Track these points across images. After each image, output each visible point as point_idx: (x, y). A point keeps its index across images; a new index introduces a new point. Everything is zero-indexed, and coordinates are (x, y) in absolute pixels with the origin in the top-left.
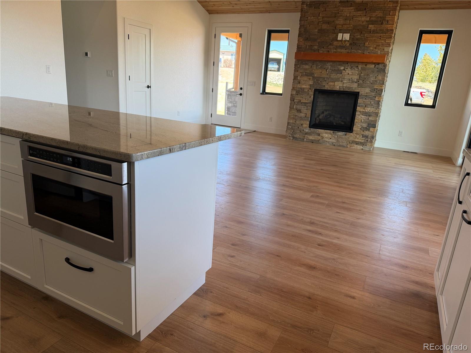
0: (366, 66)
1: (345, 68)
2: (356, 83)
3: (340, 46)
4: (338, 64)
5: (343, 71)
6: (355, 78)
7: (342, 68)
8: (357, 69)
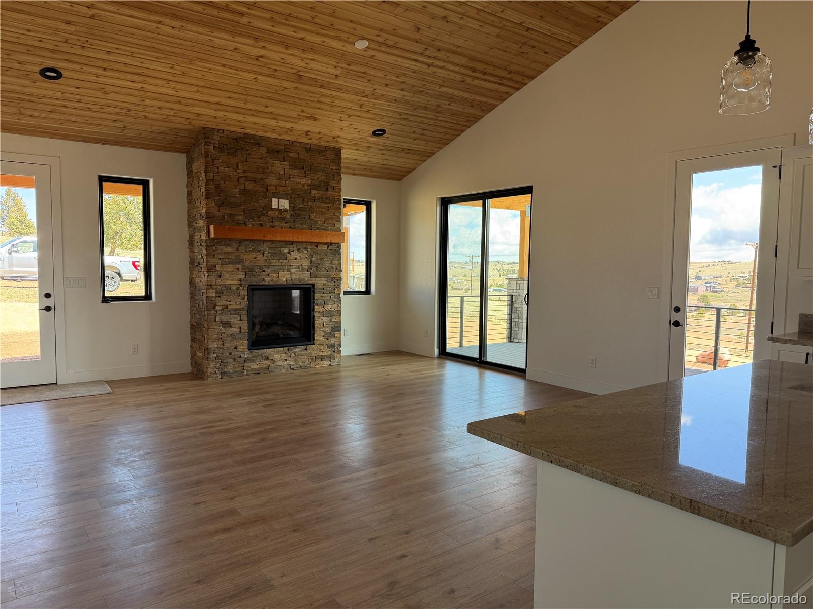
0: (317, 247)
1: (290, 250)
2: (308, 271)
3: (278, 217)
4: (278, 244)
5: (288, 255)
6: (306, 264)
7: (286, 251)
8: (306, 252)
